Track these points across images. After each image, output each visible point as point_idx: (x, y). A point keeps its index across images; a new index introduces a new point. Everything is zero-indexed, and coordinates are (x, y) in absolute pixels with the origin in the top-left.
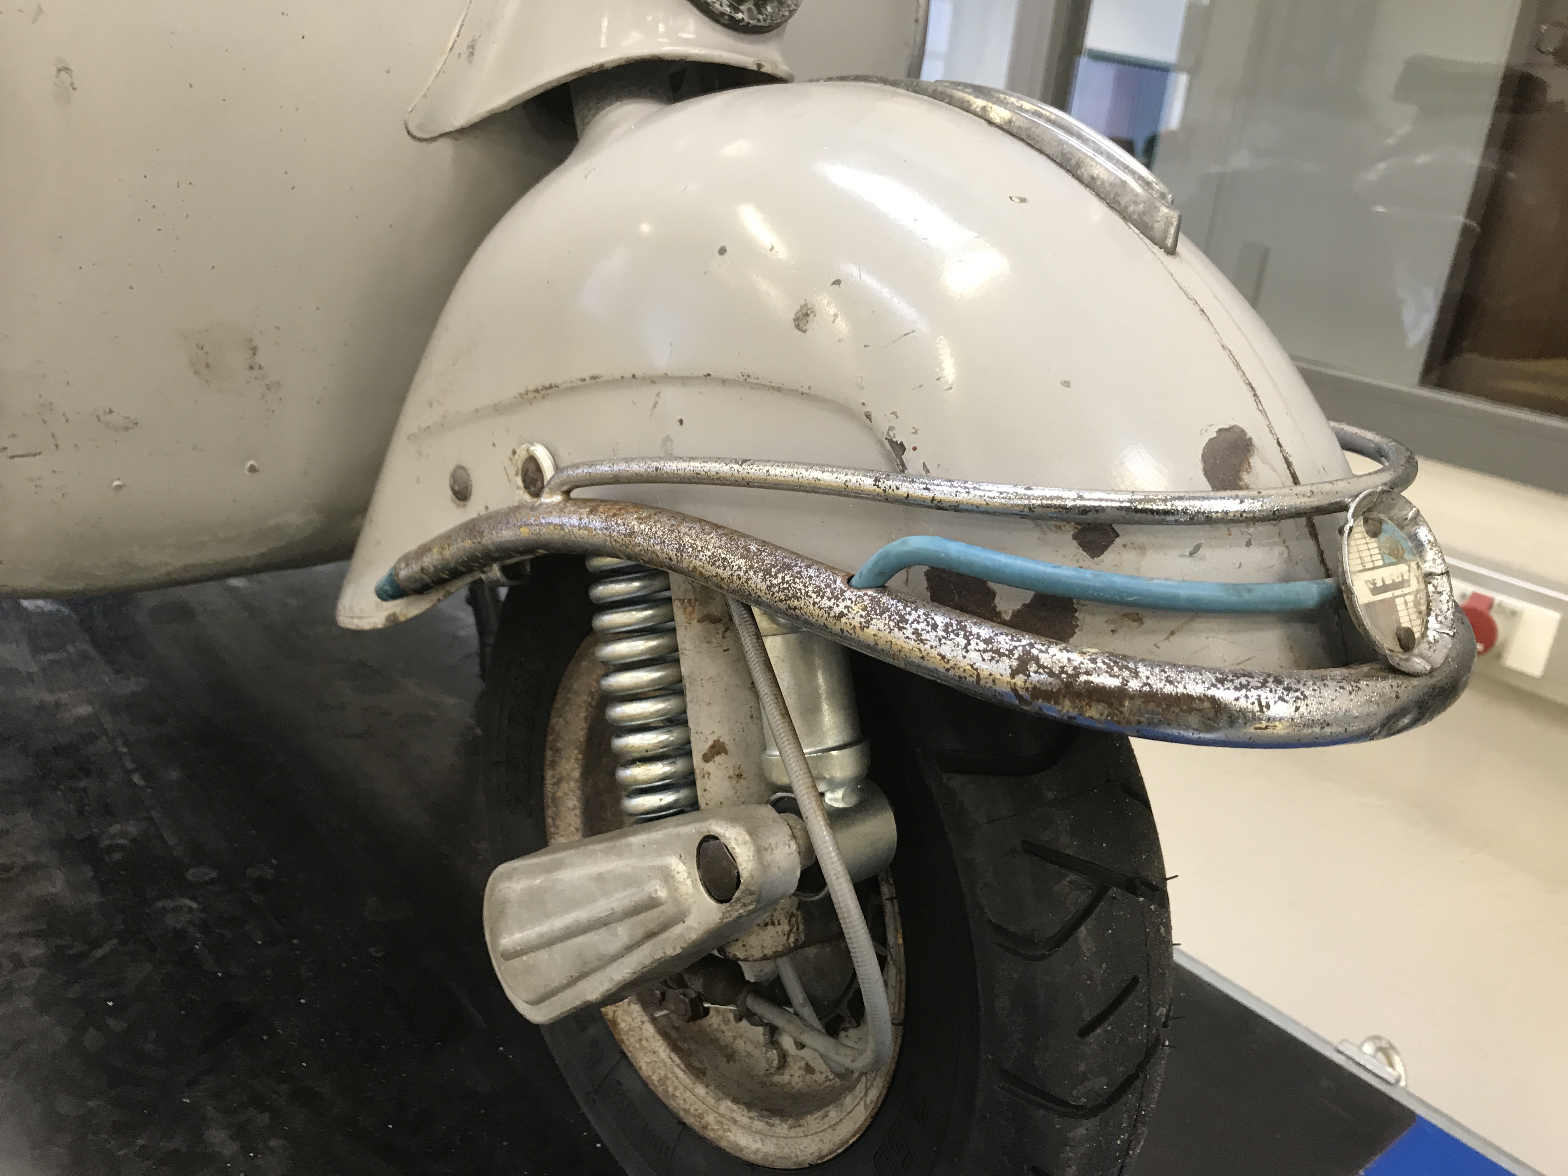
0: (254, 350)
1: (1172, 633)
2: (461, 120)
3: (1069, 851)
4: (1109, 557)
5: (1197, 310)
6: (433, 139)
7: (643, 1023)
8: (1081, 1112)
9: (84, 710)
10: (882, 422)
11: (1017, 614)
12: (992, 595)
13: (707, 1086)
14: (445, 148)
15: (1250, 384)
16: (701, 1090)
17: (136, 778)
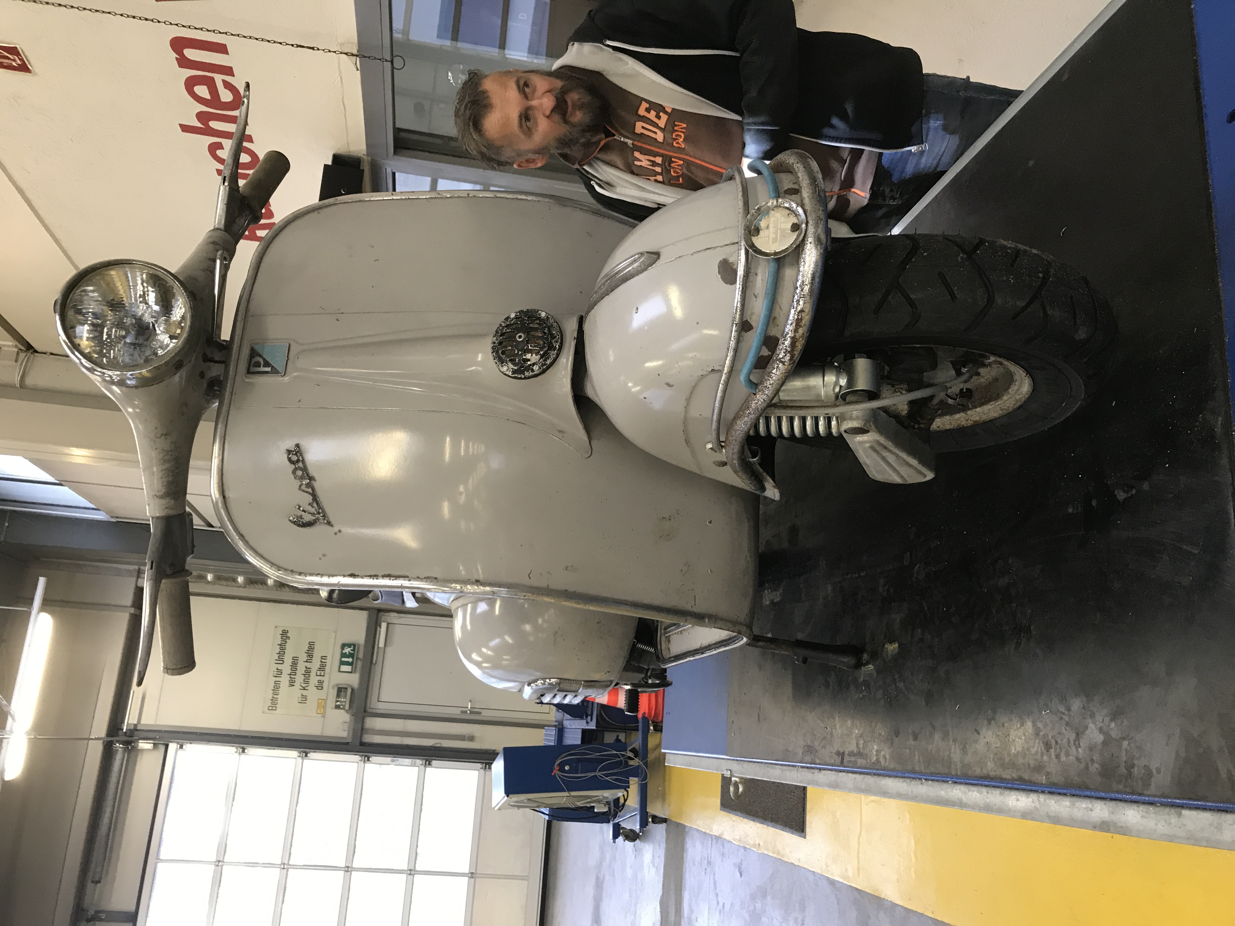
0: (663, 518)
1: (781, 309)
2: (585, 437)
3: (880, 297)
4: (753, 324)
5: (679, 259)
6: (591, 447)
7: (976, 411)
8: (991, 301)
9: (830, 588)
10: (705, 373)
11: (769, 350)
12: (762, 356)
13: (1003, 395)
14: (594, 443)
15: (706, 249)
16: (1005, 398)
17: (863, 574)
